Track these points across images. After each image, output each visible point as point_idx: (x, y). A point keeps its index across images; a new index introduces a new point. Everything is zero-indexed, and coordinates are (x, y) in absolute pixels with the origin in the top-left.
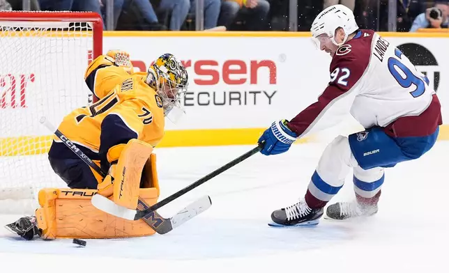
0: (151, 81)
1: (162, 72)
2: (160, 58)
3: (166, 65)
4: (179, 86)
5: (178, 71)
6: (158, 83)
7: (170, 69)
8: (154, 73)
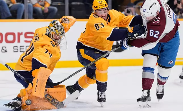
0: (49, 34)
1: (52, 30)
2: (51, 23)
3: (53, 26)
4: (61, 35)
5: (59, 28)
6: (51, 34)
7: (56, 28)
8: (49, 30)
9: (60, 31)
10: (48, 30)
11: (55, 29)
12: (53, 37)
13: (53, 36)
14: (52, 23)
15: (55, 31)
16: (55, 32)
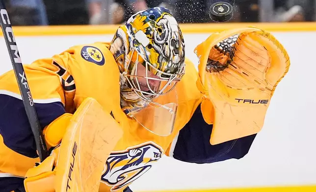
0: (118, 52)
1: (138, 43)
3: (147, 33)
4: (163, 76)
5: (167, 48)
6: (128, 59)
7: (153, 41)
8: (125, 39)
9: (167, 59)
10: (122, 39)
11: (150, 46)
12: (130, 73)
13: (130, 68)
14: (144, 18)
15: (148, 54)
16: (144, 57)
